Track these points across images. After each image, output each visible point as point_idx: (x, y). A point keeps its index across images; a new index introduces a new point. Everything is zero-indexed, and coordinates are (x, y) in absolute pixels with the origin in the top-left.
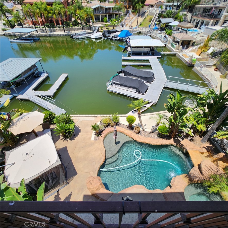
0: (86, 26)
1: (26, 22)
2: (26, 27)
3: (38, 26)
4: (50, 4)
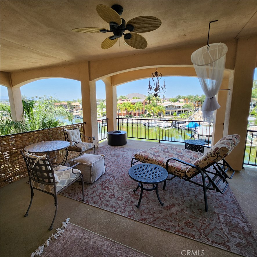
0: (157, 117)
4: (133, 104)
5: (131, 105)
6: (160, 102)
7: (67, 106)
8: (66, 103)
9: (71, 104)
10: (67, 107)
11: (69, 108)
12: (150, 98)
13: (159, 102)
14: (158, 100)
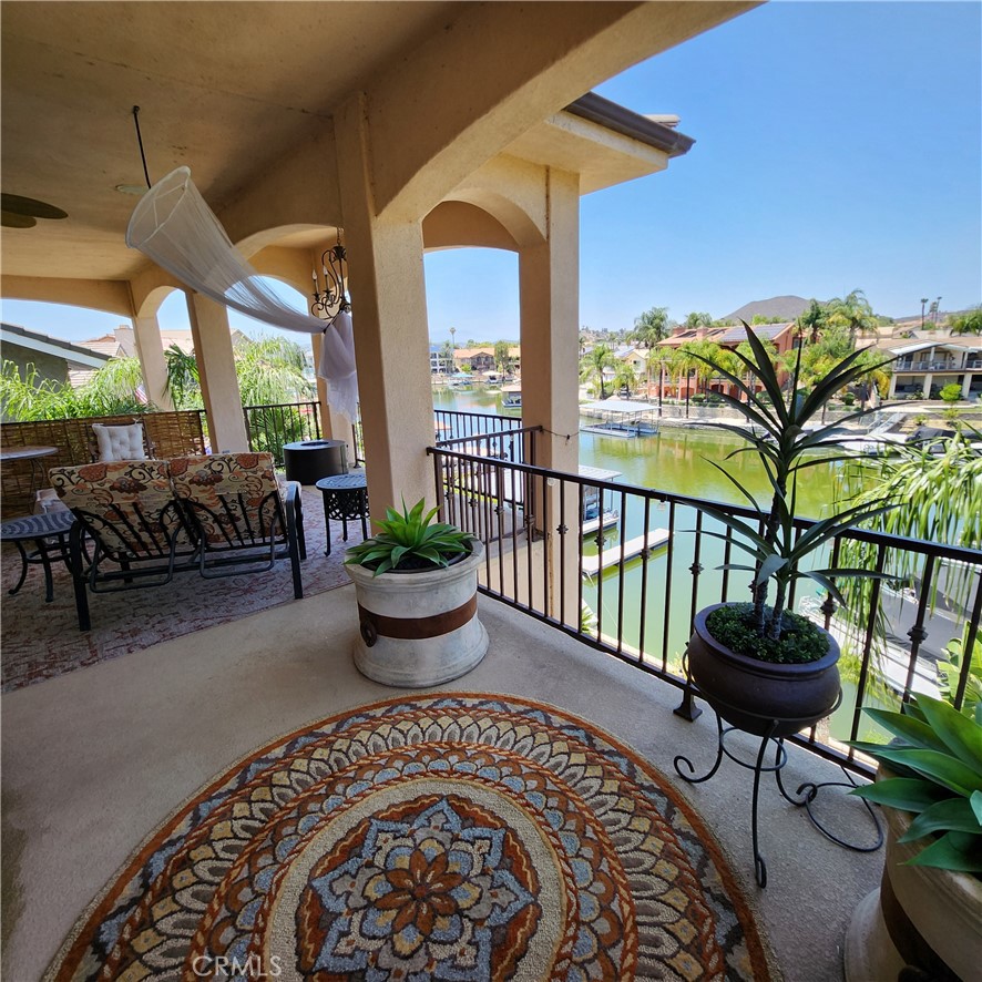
0: (845, 407)
1: (643, 387)
2: (637, 400)
3: (670, 400)
4: (730, 346)
5: (720, 350)
6: (867, 333)
7: (495, 359)
8: (491, 351)
9: (506, 353)
10: (493, 363)
11: (501, 366)
12: (817, 317)
13: (863, 337)
14: (862, 327)
